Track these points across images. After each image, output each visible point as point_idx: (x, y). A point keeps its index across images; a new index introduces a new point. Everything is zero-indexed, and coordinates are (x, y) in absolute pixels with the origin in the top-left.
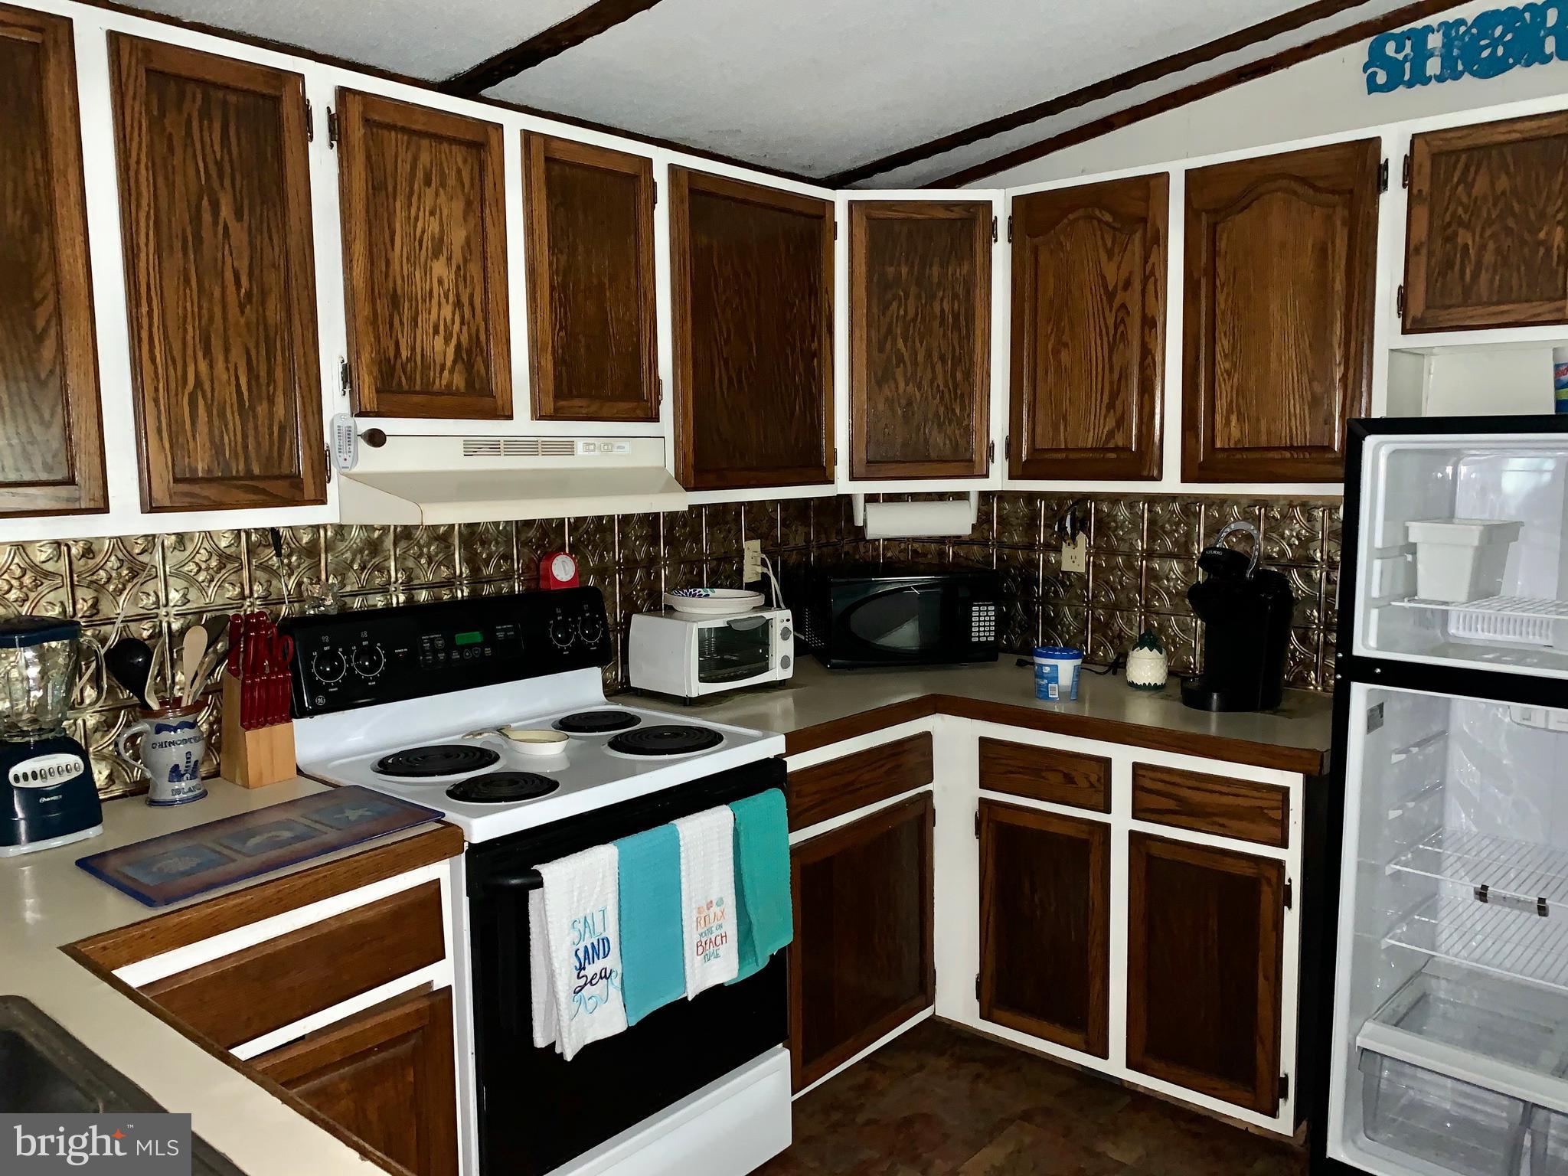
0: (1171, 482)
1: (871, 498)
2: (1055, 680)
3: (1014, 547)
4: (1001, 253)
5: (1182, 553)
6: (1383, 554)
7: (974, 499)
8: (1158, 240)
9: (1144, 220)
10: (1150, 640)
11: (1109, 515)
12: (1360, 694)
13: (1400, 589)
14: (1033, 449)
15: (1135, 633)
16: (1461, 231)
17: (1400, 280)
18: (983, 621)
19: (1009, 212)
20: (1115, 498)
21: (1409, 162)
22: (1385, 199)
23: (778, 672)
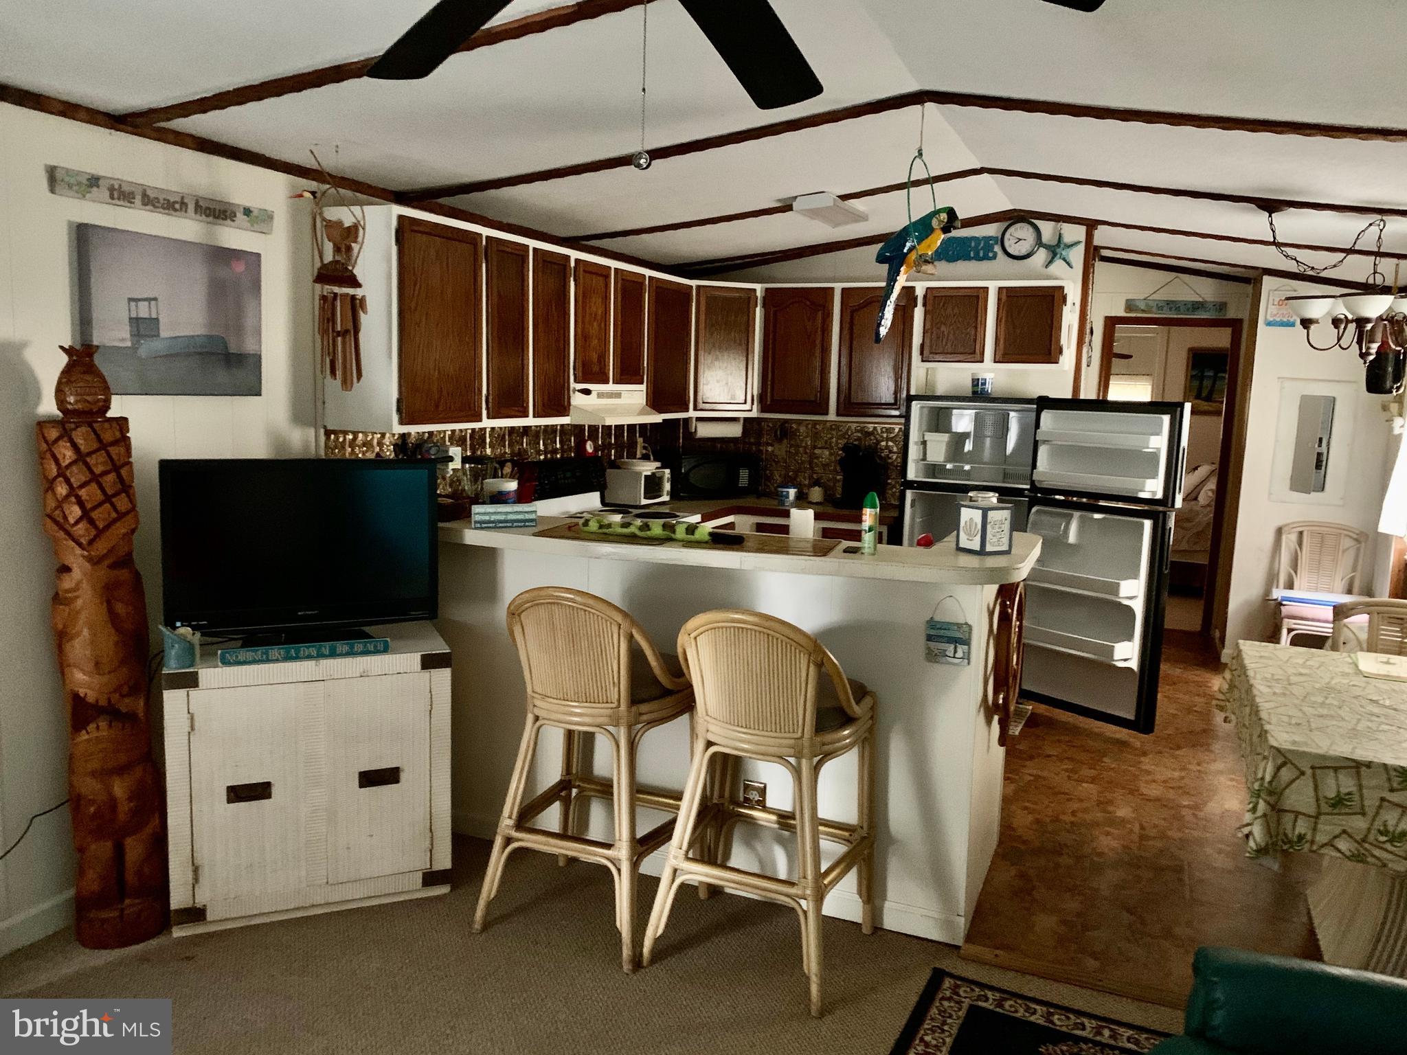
0: (832, 416)
1: (699, 419)
2: (788, 498)
3: (751, 444)
4: (759, 311)
5: (828, 446)
6: (916, 443)
7: (742, 421)
8: (828, 315)
9: (824, 307)
10: (817, 483)
11: (796, 430)
12: (909, 494)
13: (921, 457)
14: (772, 400)
15: (807, 482)
16: (943, 326)
17: (921, 341)
18: (744, 476)
19: (764, 295)
20: (799, 422)
21: (925, 297)
22: (916, 310)
23: (666, 498)
